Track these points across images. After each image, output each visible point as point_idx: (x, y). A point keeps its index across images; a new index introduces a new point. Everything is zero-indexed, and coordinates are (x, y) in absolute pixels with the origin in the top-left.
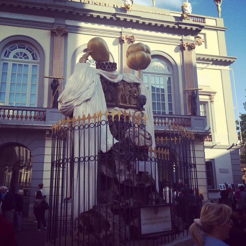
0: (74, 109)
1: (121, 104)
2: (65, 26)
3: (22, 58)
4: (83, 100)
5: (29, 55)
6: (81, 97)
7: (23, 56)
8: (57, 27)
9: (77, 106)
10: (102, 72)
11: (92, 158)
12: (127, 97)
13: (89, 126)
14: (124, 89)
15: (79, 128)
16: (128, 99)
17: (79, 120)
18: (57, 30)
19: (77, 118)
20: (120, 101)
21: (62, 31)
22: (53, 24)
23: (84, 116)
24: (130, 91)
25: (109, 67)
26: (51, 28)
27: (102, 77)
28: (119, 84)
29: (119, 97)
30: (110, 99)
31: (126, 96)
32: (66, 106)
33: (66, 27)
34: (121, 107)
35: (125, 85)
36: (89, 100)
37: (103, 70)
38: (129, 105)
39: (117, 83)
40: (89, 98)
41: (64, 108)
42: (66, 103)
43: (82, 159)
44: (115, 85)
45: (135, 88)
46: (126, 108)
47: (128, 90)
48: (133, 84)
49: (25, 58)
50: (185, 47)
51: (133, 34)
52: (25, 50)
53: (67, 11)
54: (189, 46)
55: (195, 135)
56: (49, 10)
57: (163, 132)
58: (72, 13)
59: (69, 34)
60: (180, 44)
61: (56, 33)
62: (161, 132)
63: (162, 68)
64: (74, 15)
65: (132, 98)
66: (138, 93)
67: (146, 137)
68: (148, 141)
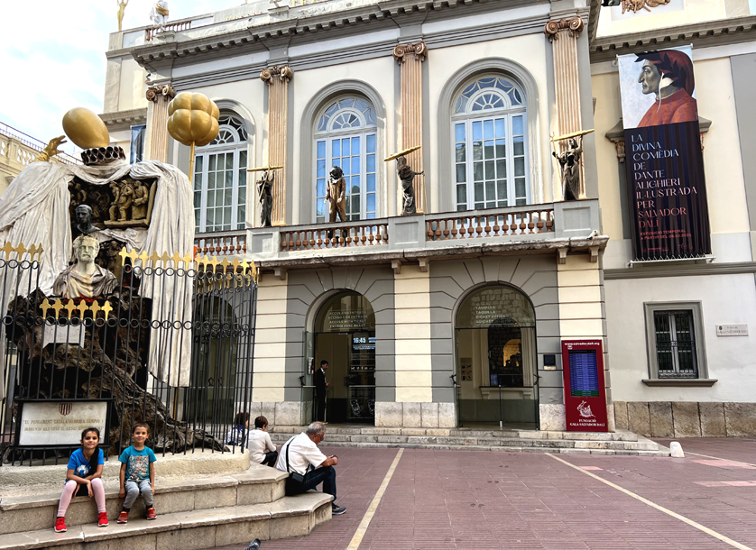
1: (106, 223)
2: (287, 62)
3: (224, 142)
5: (234, 133)
7: (225, 138)
8: (272, 68)
12: (121, 208)
14: (120, 192)
16: (122, 212)
18: (272, 74)
20: (111, 217)
21: (280, 73)
22: (266, 63)
26: (262, 73)
27: (78, 180)
28: (111, 185)
29: (111, 209)
31: (119, 205)
33: (290, 62)
34: (111, 228)
35: (121, 185)
36: (11, 227)
39: (108, 185)
46: (122, 229)
48: (141, 180)
49: (227, 141)
50: (553, 32)
51: (424, 37)
52: (228, 126)
53: (285, 30)
54: (567, 26)
55: (566, 249)
56: (256, 38)
57: (478, 250)
58: (296, 33)
59: (297, 75)
60: (543, 29)
61: (272, 80)
62: (473, 250)
63: (501, 97)
64: (301, 34)
65: (134, 208)
66: (146, 196)
67: (85, 281)
68: (91, 288)
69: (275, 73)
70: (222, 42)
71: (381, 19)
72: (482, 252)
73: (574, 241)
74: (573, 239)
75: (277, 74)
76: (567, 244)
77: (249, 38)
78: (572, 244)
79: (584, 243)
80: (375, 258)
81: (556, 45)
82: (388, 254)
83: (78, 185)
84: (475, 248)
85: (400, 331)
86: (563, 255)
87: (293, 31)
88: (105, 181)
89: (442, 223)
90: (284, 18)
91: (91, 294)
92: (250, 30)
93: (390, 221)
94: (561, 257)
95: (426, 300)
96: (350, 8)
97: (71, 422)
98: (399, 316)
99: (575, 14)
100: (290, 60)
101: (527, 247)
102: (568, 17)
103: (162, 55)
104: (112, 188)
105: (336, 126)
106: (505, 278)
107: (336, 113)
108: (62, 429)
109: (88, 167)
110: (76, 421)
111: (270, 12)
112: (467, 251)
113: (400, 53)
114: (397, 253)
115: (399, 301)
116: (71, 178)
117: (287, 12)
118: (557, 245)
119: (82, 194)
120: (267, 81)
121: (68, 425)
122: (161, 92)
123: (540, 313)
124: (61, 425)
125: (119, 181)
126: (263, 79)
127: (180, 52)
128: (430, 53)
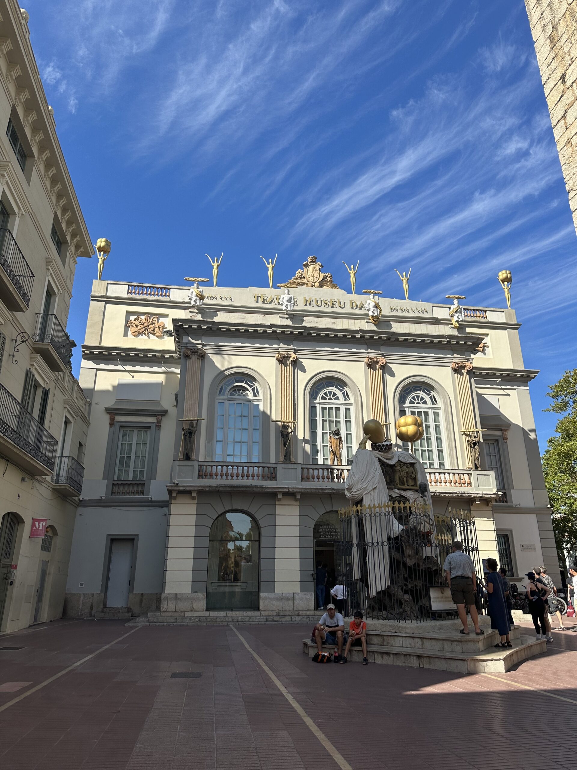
0: (363, 497)
1: (400, 487)
2: (294, 351)
4: (371, 489)
5: (249, 390)
6: (369, 486)
7: (242, 393)
8: (283, 353)
9: (366, 494)
10: (379, 454)
11: (385, 544)
12: (405, 479)
13: (380, 515)
14: (401, 470)
15: (370, 515)
16: (406, 481)
17: (369, 507)
19: (367, 506)
20: (398, 483)
21: (290, 358)
22: (278, 349)
23: (374, 505)
24: (407, 473)
25: (385, 449)
26: (275, 355)
27: (380, 460)
28: (396, 465)
29: (397, 479)
30: (388, 481)
31: (403, 477)
32: (356, 495)
34: (398, 489)
35: (402, 466)
36: (375, 488)
37: (379, 451)
38: (408, 487)
39: (394, 465)
40: (375, 486)
41: (354, 496)
42: (356, 491)
43: (375, 544)
44: (392, 467)
45: (411, 469)
46: (405, 490)
47: (405, 471)
48: (409, 464)
50: (457, 368)
51: (384, 354)
53: (295, 332)
54: (463, 366)
55: (479, 498)
56: (275, 332)
61: (283, 361)
63: (426, 399)
64: (305, 336)
65: (410, 479)
66: (414, 473)
69: (286, 357)
71: (359, 340)
73: (485, 494)
76: (481, 495)
77: (269, 331)
81: (458, 376)
86: (477, 501)
87: (301, 333)
90: (291, 321)
96: (336, 326)
99: (467, 361)
102: (464, 362)
103: (199, 327)
104: (396, 467)
105: (323, 398)
110: (446, 597)
113: (370, 361)
118: (475, 495)
120: (280, 361)
122: (196, 352)
126: (277, 359)
127: (215, 328)
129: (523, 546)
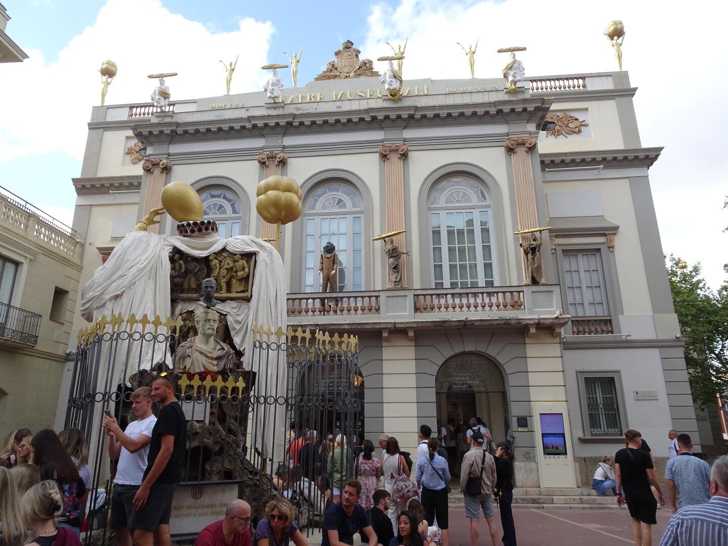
2: (282, 149)
3: (216, 214)
4: (107, 297)
5: (227, 206)
6: (107, 291)
7: (218, 211)
8: (268, 153)
12: (223, 280)
14: (220, 265)
18: (268, 158)
21: (276, 158)
22: (262, 148)
26: (258, 156)
28: (210, 258)
31: (220, 278)
33: (285, 150)
35: (224, 257)
36: (120, 295)
38: (225, 295)
39: (208, 257)
40: (120, 292)
44: (202, 261)
45: (243, 263)
47: (225, 267)
48: (241, 255)
49: (220, 213)
50: (513, 147)
51: (405, 140)
52: (221, 200)
53: (283, 122)
54: (523, 144)
55: (535, 326)
56: (255, 126)
57: (462, 323)
58: (291, 125)
59: (290, 161)
60: (504, 144)
61: (267, 163)
62: (458, 323)
63: (470, 195)
64: (296, 127)
65: (234, 281)
66: (247, 270)
67: (210, 355)
68: (215, 362)
69: (271, 157)
70: (221, 126)
71: (368, 123)
72: (465, 325)
73: (543, 319)
74: (541, 317)
75: (272, 158)
76: (537, 321)
77: (248, 125)
78: (541, 321)
79: (551, 321)
80: (368, 327)
81: (514, 158)
82: (380, 323)
83: (177, 256)
84: (459, 321)
85: (387, 395)
86: (533, 330)
87: (290, 124)
88: (203, 254)
89: (428, 297)
90: (279, 112)
91: (215, 369)
92: (249, 119)
93: (381, 294)
94: (531, 332)
95: (411, 367)
96: (340, 110)
97: (203, 507)
98: (387, 381)
99: (528, 135)
100: (284, 147)
101: (503, 322)
102: (525, 136)
103: (161, 132)
104: (211, 260)
105: (324, 207)
106: (482, 348)
107: (324, 196)
108: (195, 515)
109: (186, 238)
110: (208, 506)
111: (268, 106)
112: (452, 324)
113: (385, 151)
114: (389, 323)
115: (387, 367)
116: (170, 249)
117: (283, 107)
118: (529, 322)
119: (180, 265)
120: (263, 163)
121: (200, 511)
122: (158, 164)
123: (512, 380)
124: (193, 511)
125: (218, 254)
126: (260, 162)
127: (180, 131)
128: (410, 154)
129: (637, 393)
